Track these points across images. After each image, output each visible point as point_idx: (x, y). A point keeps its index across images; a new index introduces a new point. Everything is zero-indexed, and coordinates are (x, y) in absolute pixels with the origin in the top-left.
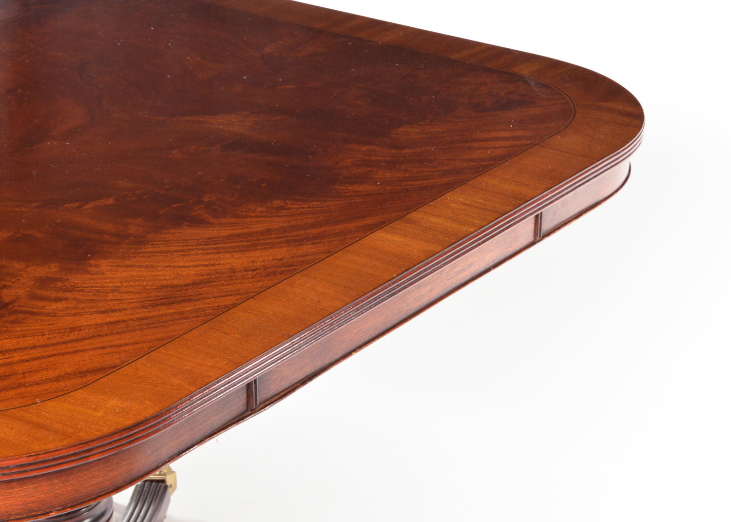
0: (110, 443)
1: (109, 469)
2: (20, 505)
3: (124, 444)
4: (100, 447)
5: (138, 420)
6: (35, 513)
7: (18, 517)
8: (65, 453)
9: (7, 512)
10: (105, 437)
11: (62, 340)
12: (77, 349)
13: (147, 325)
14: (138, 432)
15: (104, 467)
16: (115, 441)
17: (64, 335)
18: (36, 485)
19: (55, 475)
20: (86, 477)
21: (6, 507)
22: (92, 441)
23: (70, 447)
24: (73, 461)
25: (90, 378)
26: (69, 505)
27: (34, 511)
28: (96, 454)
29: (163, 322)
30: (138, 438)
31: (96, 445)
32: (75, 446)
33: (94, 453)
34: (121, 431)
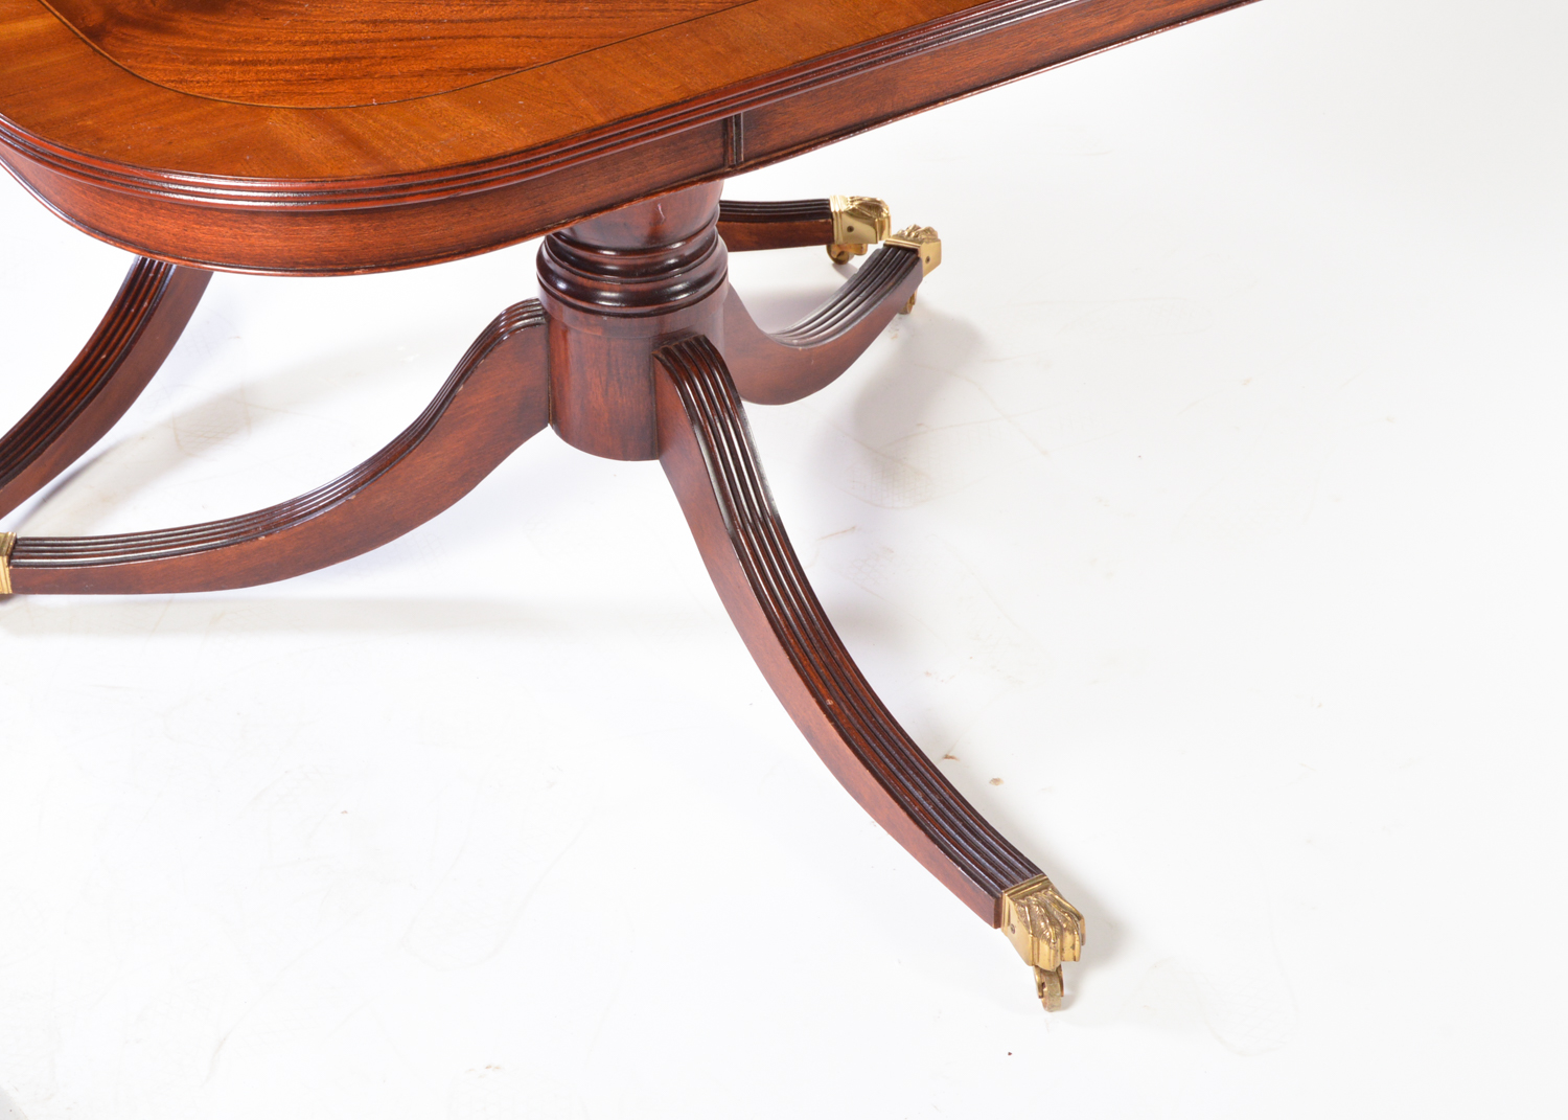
0: (441, 182)
1: (454, 221)
2: (310, 251)
3: (464, 187)
4: (423, 184)
5: (491, 154)
6: (334, 267)
7: (307, 268)
8: (365, 185)
9: (292, 258)
10: (431, 171)
11: (469, 17)
12: (481, 32)
13: (602, 12)
14: (490, 171)
15: (443, 217)
16: (448, 180)
17: (476, 9)
18: (333, 226)
19: (363, 216)
20: (412, 226)
21: (290, 251)
22: (409, 174)
23: (375, 178)
24: (379, 199)
25: (470, 78)
26: (387, 263)
27: (332, 264)
28: (417, 194)
29: (627, 11)
30: (489, 181)
31: (416, 182)
32: (382, 177)
33: (413, 192)
34: (460, 166)
